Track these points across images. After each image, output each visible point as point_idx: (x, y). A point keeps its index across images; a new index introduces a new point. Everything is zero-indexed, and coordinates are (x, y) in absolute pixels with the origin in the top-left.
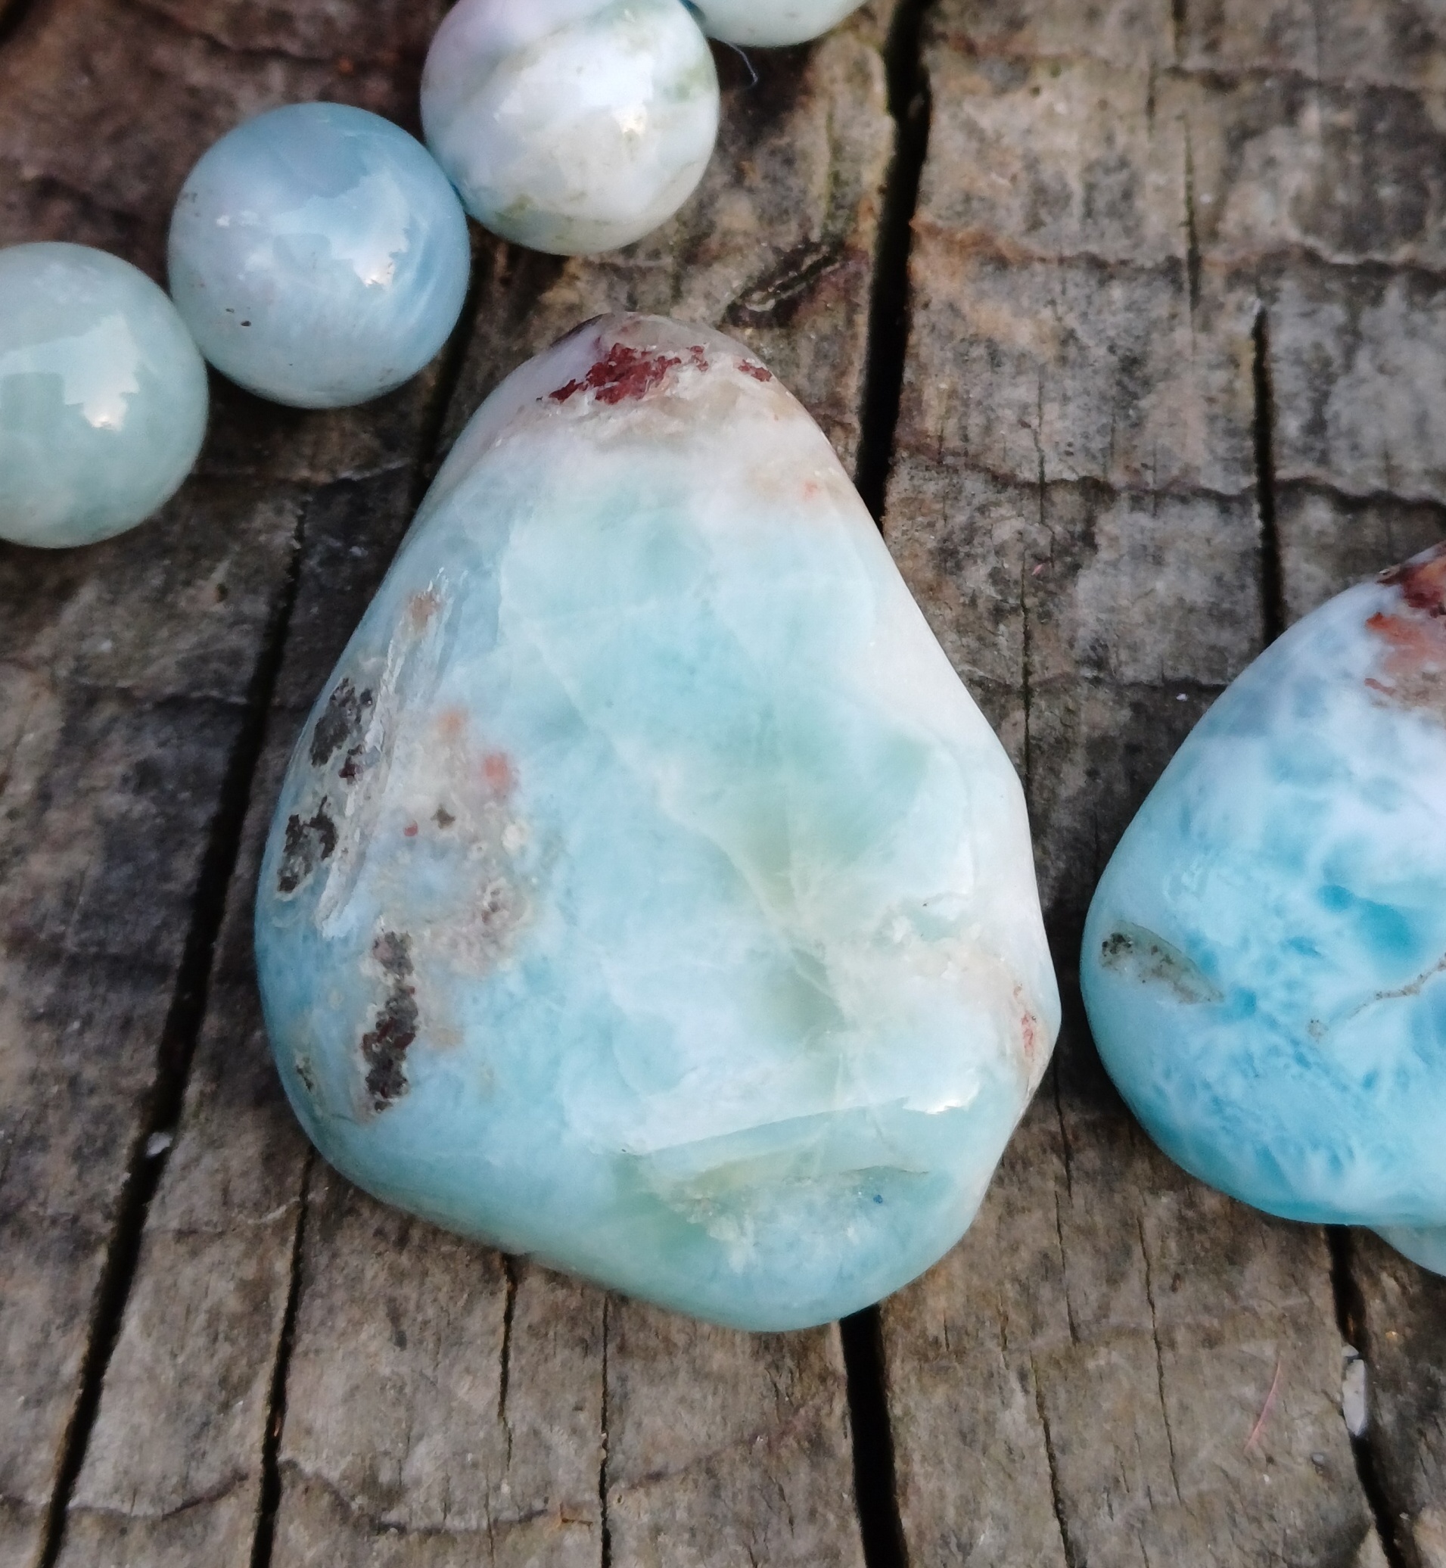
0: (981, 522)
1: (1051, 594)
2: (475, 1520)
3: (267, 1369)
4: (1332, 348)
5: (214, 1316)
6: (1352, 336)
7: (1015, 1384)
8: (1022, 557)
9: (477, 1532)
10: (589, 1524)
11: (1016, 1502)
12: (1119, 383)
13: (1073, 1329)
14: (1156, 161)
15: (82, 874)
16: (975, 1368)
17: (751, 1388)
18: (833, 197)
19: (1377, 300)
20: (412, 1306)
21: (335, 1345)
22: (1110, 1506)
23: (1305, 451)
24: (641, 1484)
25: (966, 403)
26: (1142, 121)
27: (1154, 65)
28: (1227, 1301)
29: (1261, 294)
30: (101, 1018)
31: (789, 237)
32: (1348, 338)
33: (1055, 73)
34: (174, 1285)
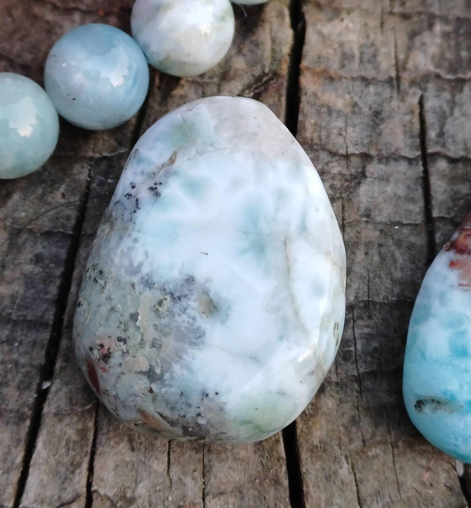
0: (326, 168)
1: (351, 192)
3: (87, 459)
4: (446, 108)
5: (68, 442)
6: (453, 104)
7: (344, 461)
8: (341, 180)
11: (345, 500)
12: (373, 120)
13: (364, 442)
14: (385, 44)
15: (17, 292)
16: (330, 456)
17: (254, 464)
18: (272, 57)
19: (461, 91)
20: (136, 437)
21: (110, 451)
22: (377, 501)
23: (437, 143)
24: (216, 496)
25: (320, 127)
26: (379, 30)
27: (383, 11)
29: (421, 89)
30: (26, 341)
31: (257, 71)
32: (452, 104)
33: (349, 13)
34: (54, 432)
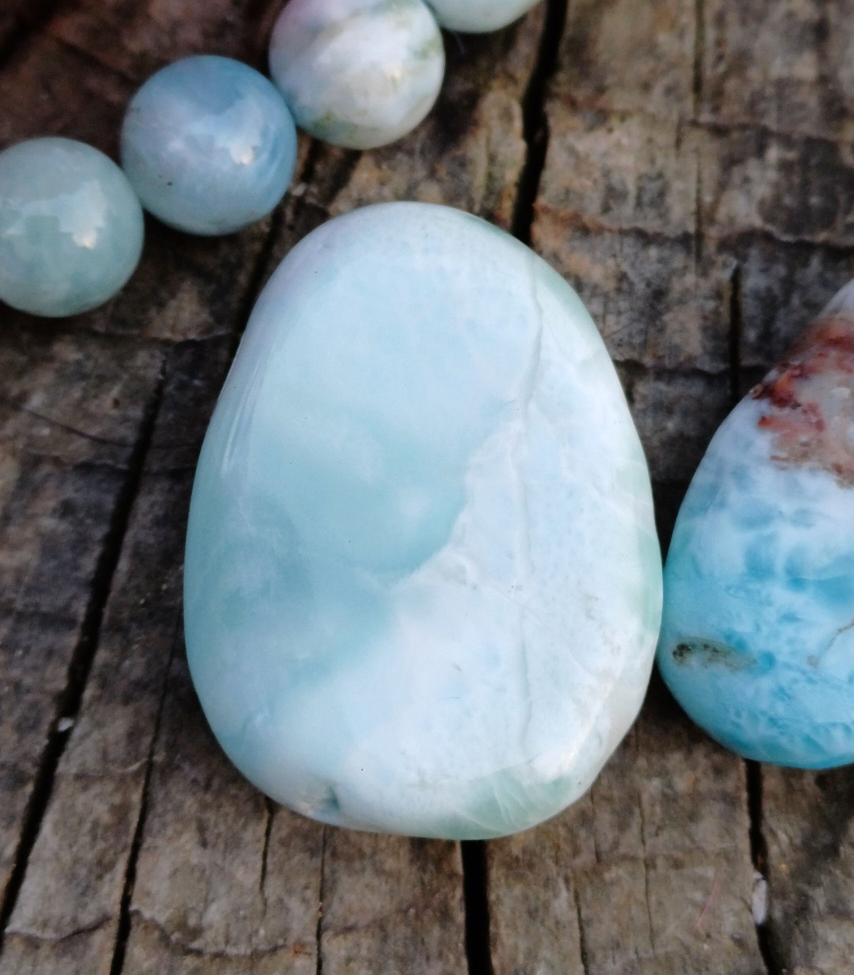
2: (243, 949)
3: (125, 856)
4: (777, 290)
5: (96, 824)
6: (790, 284)
7: (562, 885)
9: (244, 956)
10: (310, 954)
11: (559, 953)
12: (650, 305)
13: (598, 855)
14: (679, 175)
15: (27, 564)
16: (539, 875)
17: (408, 880)
18: (488, 187)
19: (806, 264)
20: (212, 822)
21: (166, 844)
22: (614, 958)
23: (758, 350)
24: (341, 933)
26: (672, 151)
27: (681, 119)
28: (688, 842)
29: (737, 256)
30: (35, 649)
32: (788, 286)
33: (622, 119)
34: (73, 806)
